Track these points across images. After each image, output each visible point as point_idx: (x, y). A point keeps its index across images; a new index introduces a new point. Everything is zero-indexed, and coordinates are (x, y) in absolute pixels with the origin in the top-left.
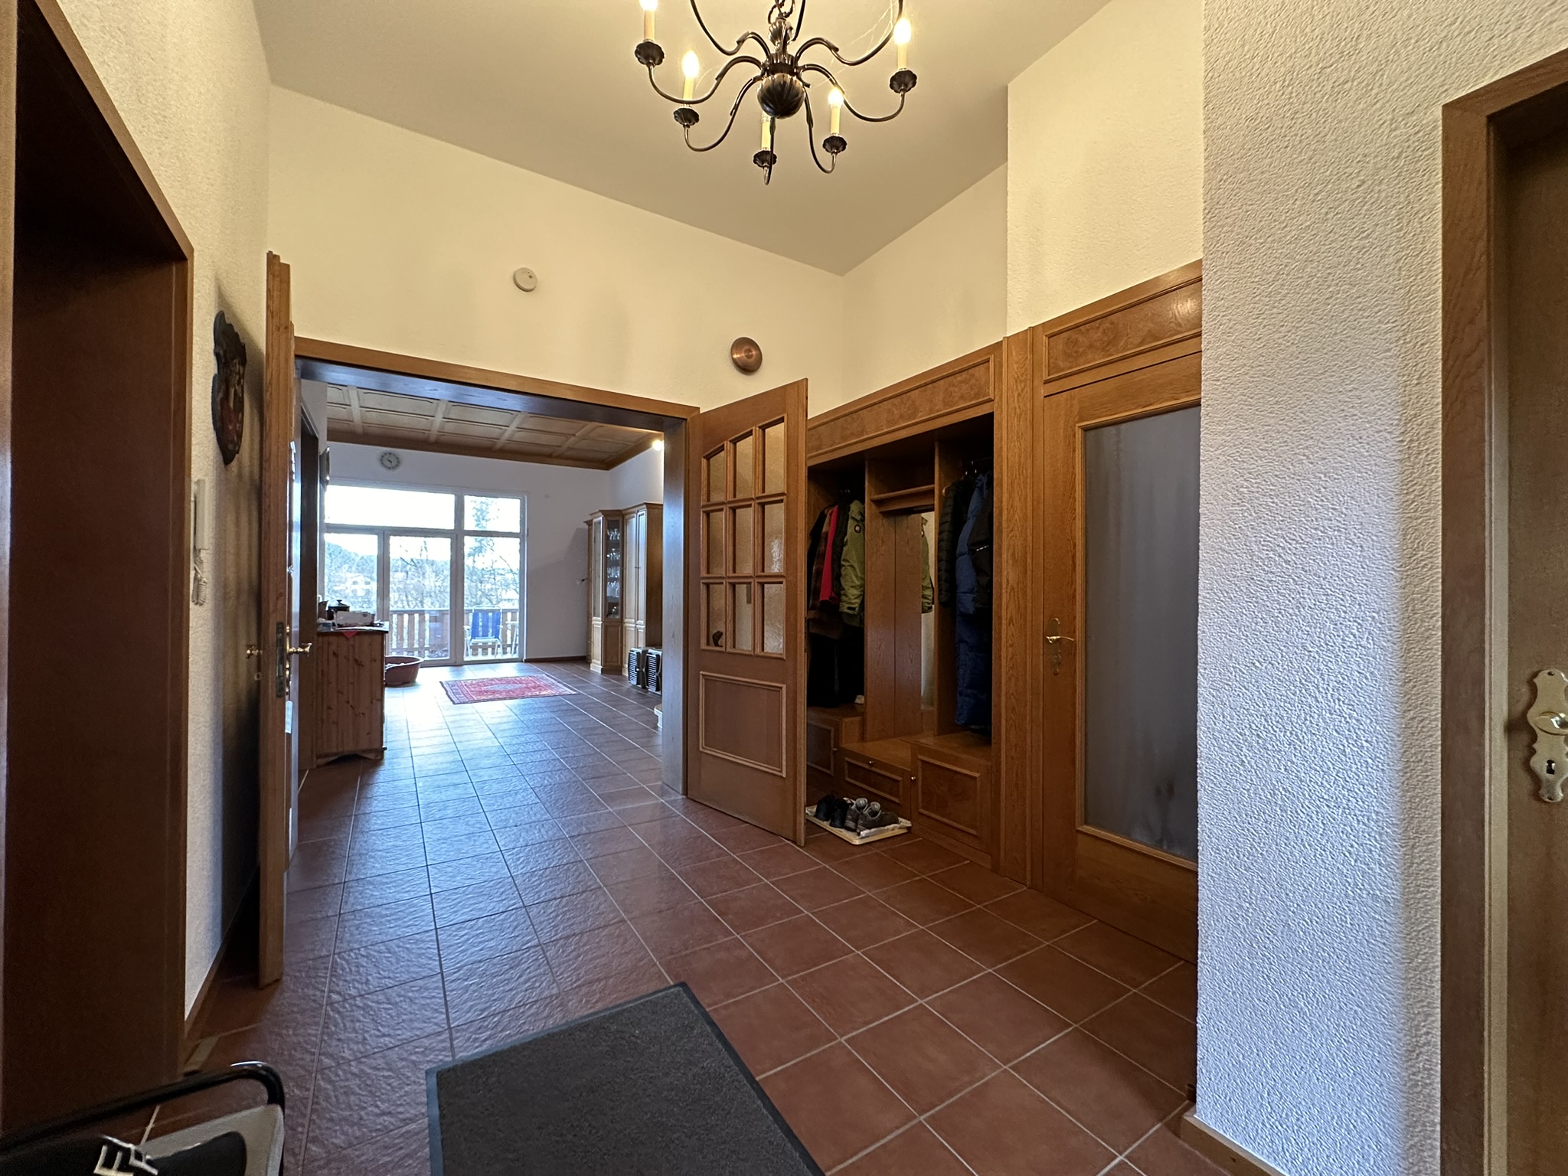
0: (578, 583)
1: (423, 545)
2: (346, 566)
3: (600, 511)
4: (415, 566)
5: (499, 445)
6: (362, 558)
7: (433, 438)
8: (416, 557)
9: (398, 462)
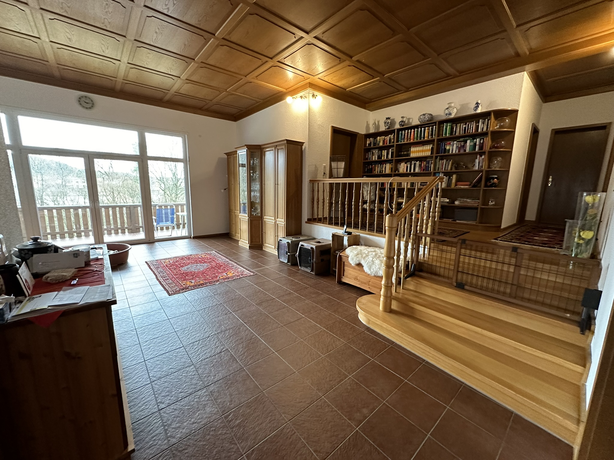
0: (222, 191)
1: (110, 165)
2: (72, 175)
3: (246, 145)
4: (108, 175)
5: (167, 98)
6: (79, 171)
7: (118, 87)
8: (107, 171)
9: (93, 104)
